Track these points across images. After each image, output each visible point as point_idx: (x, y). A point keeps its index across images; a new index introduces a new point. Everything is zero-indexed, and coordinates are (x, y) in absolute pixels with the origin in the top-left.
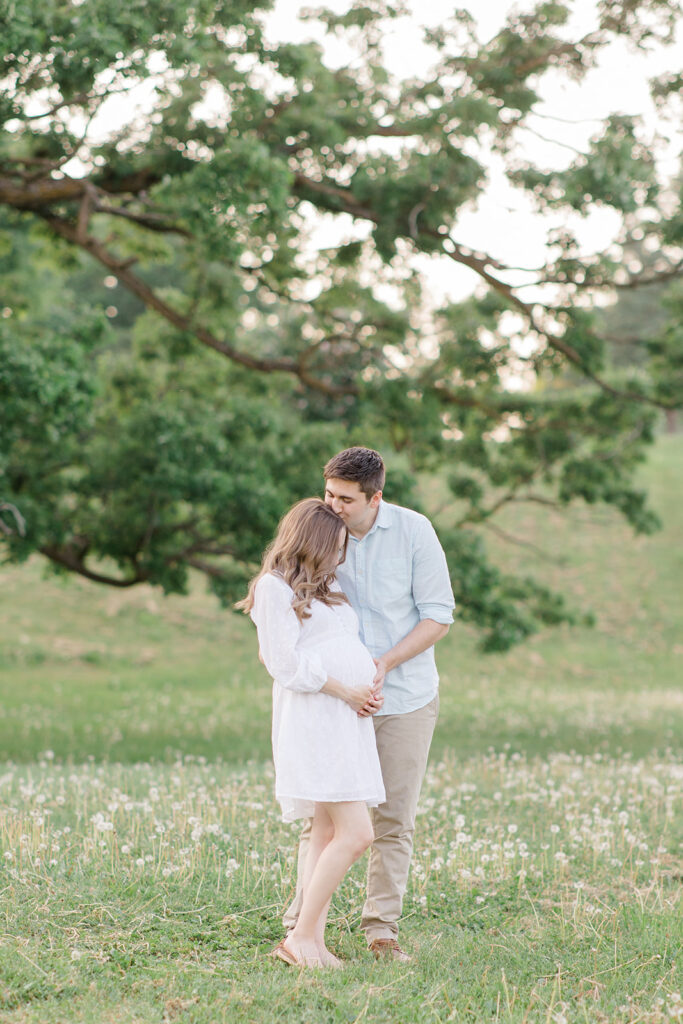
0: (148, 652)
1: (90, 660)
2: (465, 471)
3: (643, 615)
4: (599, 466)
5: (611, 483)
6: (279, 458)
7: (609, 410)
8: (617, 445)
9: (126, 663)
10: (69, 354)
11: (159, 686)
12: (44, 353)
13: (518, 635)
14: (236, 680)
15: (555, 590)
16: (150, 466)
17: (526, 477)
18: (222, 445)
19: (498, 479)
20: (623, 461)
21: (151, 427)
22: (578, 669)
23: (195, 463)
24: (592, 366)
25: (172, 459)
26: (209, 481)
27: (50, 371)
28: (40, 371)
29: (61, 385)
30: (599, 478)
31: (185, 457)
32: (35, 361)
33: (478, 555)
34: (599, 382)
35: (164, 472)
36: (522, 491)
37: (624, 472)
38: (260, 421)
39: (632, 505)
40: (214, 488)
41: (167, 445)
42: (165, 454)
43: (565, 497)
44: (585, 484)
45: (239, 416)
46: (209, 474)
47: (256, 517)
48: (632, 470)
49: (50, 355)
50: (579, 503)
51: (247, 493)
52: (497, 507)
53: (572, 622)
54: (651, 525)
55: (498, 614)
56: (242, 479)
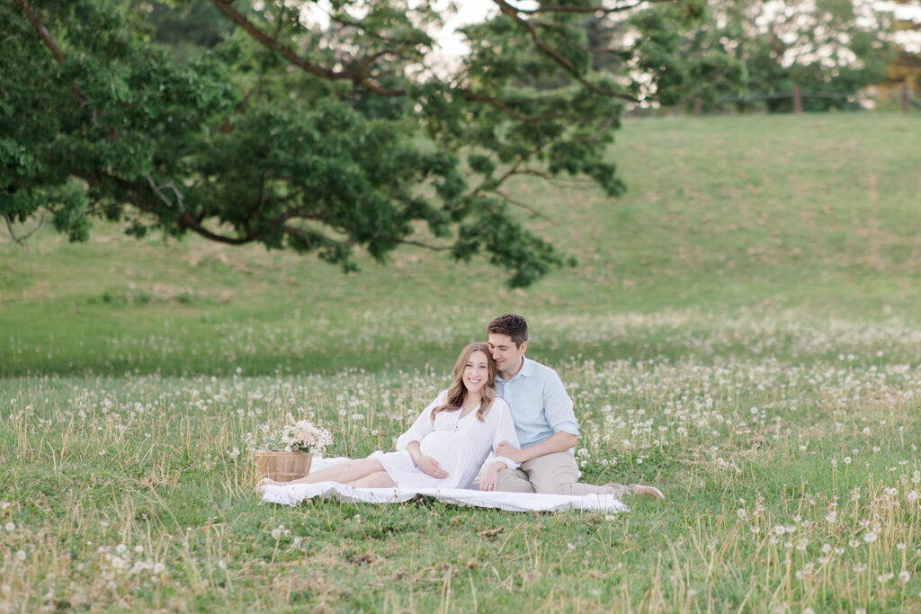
0: (226, 293)
1: (183, 300)
2: (481, 151)
3: (597, 257)
4: (580, 146)
5: (589, 158)
6: (353, 145)
7: (588, 103)
8: (592, 131)
9: (210, 302)
10: (217, 70)
11: (241, 318)
12: (196, 69)
13: (537, 273)
14: (297, 313)
15: (547, 239)
16: (262, 153)
17: (525, 156)
18: (317, 136)
19: (505, 158)
20: (596, 142)
21: (264, 123)
22: (553, 300)
23: (298, 149)
24: (580, 71)
25: (281, 147)
26: (310, 163)
27: (204, 82)
28: (196, 82)
29: (213, 94)
30: (581, 155)
31: (290, 145)
32: (192, 76)
33: (505, 214)
34: (584, 82)
35: (276, 156)
36: (522, 167)
37: (598, 151)
38: (343, 117)
39: (605, 176)
40: (314, 168)
41: (277, 136)
42: (276, 143)
43: (554, 170)
44: (569, 160)
45: (327, 114)
46: (310, 158)
47: (345, 188)
48: (603, 148)
49: (202, 71)
50: (564, 174)
51: (338, 172)
52: (504, 178)
53: (560, 264)
54: (619, 189)
55: (521, 258)
56: (332, 161)
